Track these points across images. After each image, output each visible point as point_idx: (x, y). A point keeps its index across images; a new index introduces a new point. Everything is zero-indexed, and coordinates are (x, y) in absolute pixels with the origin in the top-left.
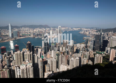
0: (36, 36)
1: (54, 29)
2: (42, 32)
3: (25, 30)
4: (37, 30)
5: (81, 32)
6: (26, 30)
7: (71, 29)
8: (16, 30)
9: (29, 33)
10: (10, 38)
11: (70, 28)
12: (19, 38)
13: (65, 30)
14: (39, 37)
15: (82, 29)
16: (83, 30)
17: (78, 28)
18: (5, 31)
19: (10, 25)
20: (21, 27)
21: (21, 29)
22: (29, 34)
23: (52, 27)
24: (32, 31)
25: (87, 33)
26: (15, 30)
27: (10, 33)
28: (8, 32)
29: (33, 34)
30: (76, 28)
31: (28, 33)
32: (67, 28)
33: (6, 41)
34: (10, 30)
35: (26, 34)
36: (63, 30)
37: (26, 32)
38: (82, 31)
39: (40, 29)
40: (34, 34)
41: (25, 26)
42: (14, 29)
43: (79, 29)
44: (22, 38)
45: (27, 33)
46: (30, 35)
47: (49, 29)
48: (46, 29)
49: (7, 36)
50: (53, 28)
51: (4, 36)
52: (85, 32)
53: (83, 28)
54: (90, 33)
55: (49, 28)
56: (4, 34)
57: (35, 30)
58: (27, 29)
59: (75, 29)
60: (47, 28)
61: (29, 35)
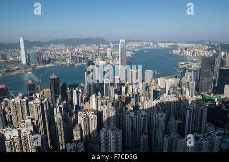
0: (76, 61)
1: (116, 46)
2: (91, 53)
3: (56, 48)
4: (81, 50)
5: (174, 51)
6: (59, 48)
7: (154, 44)
8: (38, 50)
9: (64, 55)
10: (24, 67)
11: (151, 44)
12: (41, 67)
13: (140, 47)
14: (83, 63)
15: (178, 44)
16: (179, 47)
17: (168, 42)
19: (21, 40)
20: (49, 43)
21: (48, 48)
22: (64, 57)
23: (114, 42)
25: (189, 53)
26: (35, 49)
27: (23, 56)
29: (70, 58)
30: (164, 42)
31: (62, 55)
32: (145, 43)
33: (14, 73)
35: (57, 57)
36: (136, 48)
37: (58, 53)
38: (177, 49)
39: (86, 47)
40: (73, 57)
42: (34, 47)
43: (172, 44)
44: (48, 65)
45: (59, 55)
46: (64, 60)
47: (106, 46)
48: (99, 47)
49: (18, 62)
50: (114, 45)
51: (12, 62)
52: (184, 50)
53: (180, 42)
54: (193, 53)
55: (105, 44)
56: (11, 59)
57: (76, 50)
58: (60, 46)
59: (162, 45)
60: (101, 45)
61: (62, 59)
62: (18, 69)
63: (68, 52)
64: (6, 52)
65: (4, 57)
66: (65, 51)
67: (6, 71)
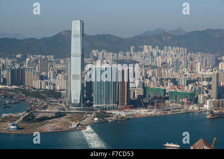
3: (159, 61)
6: (169, 60)
9: (189, 82)
10: (74, 110)
12: (123, 114)
18: (44, 68)
20: (138, 42)
21: (136, 57)
22: (189, 89)
24: (208, 73)
27: (75, 77)
28: (59, 72)
29: (213, 92)
31: (182, 82)
34: (75, 62)
35: (169, 87)
37: (168, 73)
41: (160, 39)
42: (94, 52)
44: (142, 112)
45: (175, 82)
46: (193, 99)
49: (56, 95)
51: (37, 94)
56: (37, 84)
58: (171, 54)
61: (184, 95)
62: (59, 115)
63: (200, 72)
64: (21, 61)
65: (18, 77)
66: (192, 69)
67: (26, 119)
